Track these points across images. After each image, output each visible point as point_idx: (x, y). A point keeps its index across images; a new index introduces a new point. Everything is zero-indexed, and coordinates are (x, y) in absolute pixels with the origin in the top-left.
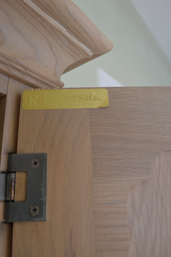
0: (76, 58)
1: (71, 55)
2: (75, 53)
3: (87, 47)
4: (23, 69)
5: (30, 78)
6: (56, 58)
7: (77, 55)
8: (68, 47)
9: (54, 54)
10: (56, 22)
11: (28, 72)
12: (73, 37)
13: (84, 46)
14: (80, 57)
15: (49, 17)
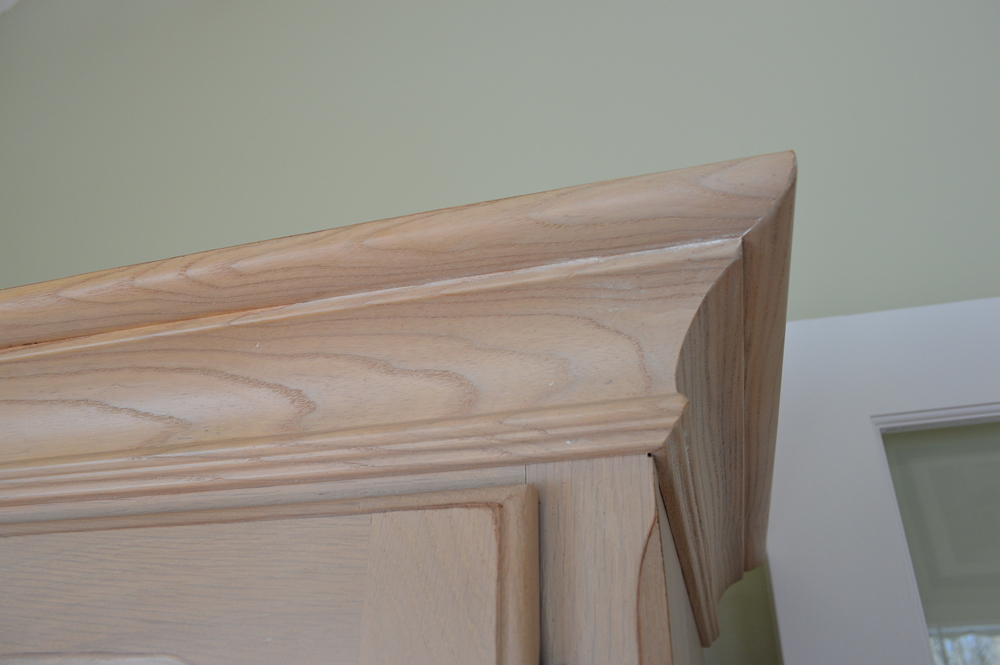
0: (693, 295)
1: (671, 297)
2: (677, 285)
3: (699, 240)
4: (535, 434)
5: (568, 442)
6: (630, 338)
7: (686, 284)
8: (642, 288)
9: (617, 332)
10: (558, 265)
11: (553, 432)
12: (632, 254)
13: (691, 245)
14: (703, 282)
15: (531, 270)
